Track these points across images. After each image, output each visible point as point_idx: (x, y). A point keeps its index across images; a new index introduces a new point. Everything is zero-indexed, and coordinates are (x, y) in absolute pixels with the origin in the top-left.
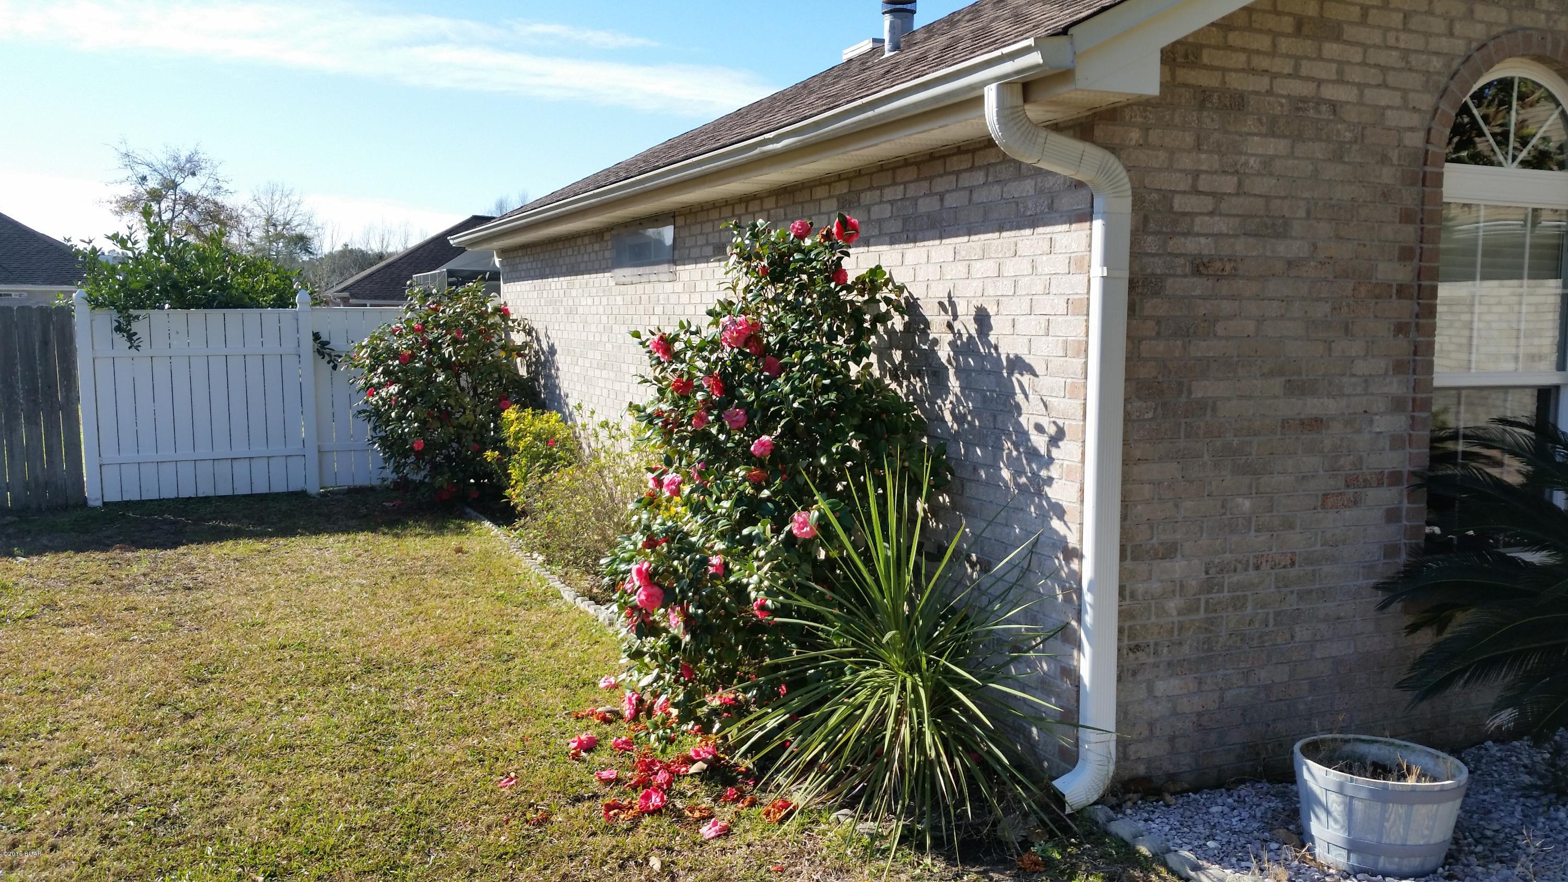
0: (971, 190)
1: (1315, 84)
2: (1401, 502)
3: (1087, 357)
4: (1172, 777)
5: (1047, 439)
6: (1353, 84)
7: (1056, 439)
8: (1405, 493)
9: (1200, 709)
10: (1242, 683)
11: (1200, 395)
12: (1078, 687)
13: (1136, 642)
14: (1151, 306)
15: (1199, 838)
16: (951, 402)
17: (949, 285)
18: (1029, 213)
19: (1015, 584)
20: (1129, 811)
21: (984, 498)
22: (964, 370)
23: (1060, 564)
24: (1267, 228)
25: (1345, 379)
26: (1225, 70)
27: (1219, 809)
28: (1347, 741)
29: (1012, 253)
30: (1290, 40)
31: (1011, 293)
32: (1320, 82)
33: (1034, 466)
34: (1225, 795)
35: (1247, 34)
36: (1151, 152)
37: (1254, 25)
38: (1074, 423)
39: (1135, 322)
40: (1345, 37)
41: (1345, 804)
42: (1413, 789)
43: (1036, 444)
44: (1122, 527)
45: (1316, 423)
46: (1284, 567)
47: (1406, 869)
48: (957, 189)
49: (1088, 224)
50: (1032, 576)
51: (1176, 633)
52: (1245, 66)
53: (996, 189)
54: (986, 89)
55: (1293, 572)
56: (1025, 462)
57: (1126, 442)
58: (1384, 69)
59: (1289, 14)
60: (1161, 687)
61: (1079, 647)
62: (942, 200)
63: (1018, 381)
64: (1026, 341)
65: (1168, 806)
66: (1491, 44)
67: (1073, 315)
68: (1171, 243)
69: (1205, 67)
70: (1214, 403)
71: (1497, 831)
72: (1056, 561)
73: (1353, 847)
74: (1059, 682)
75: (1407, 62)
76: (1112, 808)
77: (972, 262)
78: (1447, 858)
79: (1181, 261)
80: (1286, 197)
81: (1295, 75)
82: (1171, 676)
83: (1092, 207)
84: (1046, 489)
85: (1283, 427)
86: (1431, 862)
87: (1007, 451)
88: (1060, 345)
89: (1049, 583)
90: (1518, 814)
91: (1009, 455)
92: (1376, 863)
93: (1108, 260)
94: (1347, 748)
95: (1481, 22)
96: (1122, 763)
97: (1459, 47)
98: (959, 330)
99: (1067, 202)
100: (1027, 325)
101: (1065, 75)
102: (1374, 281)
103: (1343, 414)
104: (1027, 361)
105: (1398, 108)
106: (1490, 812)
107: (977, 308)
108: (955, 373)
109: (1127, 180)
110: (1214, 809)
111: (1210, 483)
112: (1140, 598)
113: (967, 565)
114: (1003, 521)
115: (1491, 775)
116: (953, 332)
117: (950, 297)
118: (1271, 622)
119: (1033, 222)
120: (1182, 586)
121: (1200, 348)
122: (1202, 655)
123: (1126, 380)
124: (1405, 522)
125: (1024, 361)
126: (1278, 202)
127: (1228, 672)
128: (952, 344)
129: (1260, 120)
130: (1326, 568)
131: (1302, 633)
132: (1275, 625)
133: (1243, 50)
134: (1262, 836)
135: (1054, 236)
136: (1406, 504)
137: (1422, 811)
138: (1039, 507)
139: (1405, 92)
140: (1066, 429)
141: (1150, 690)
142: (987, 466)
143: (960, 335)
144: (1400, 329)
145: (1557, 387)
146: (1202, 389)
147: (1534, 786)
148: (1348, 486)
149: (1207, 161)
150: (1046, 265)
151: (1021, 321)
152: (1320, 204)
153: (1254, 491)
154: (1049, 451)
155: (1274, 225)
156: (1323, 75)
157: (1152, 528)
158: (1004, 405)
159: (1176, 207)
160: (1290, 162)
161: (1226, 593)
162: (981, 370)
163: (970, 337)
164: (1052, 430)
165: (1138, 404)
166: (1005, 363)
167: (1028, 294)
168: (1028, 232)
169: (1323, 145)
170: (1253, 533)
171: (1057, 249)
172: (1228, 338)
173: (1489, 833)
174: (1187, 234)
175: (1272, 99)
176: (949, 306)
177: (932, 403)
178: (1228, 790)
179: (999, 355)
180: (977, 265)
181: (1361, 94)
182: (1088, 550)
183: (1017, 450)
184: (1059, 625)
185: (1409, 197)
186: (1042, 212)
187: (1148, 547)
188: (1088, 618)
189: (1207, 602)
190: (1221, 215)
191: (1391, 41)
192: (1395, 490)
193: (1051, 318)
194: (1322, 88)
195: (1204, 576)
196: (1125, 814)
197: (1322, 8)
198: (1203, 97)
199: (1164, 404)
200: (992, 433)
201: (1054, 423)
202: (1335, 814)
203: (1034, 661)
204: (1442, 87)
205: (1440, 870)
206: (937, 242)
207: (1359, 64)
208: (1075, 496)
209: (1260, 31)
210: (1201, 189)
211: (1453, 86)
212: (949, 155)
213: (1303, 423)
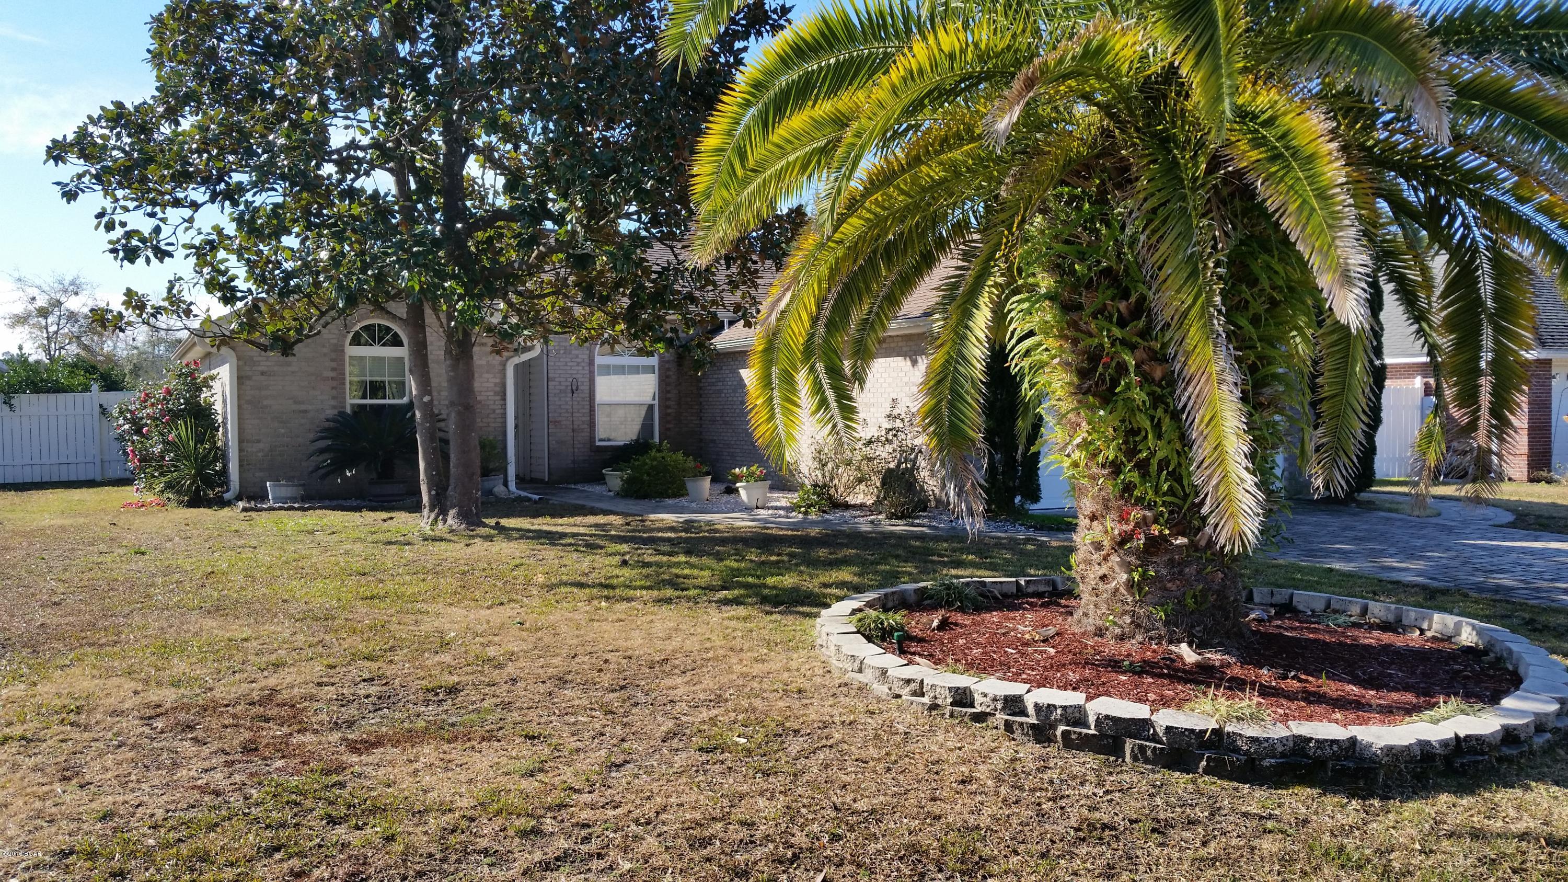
25: (315, 401)
45: (305, 411)
76: (239, 500)
109: (234, 354)
121: (265, 393)
144: (334, 388)
172: (273, 390)
174: (256, 367)
185: (333, 355)
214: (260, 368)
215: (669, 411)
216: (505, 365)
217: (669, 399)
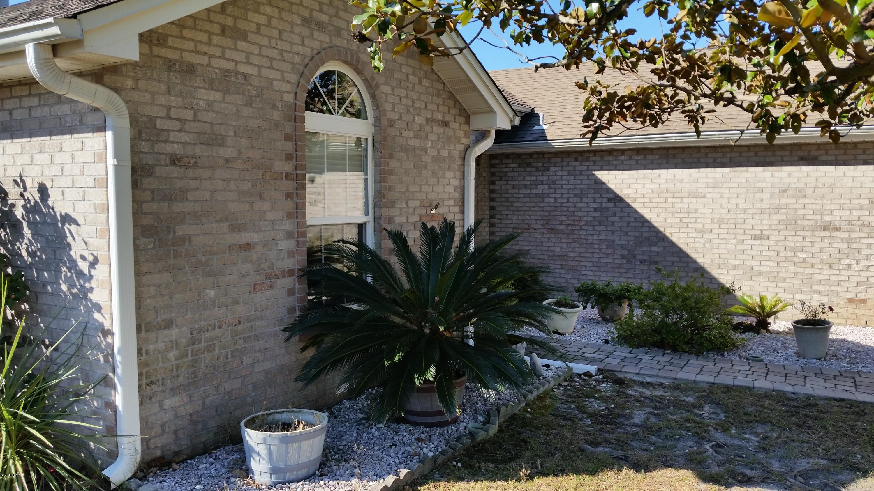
0: (30, 109)
1: (234, 63)
2: (295, 285)
3: (108, 213)
4: (177, 454)
5: (88, 264)
6: (255, 65)
7: (93, 264)
8: (296, 280)
9: (192, 411)
10: (215, 393)
11: (181, 234)
12: (115, 412)
13: (150, 380)
14: (147, 182)
15: (191, 485)
16: (26, 244)
17: (20, 169)
18: (68, 125)
19: (73, 355)
20: (151, 479)
21: (51, 303)
22: (33, 223)
23: (101, 340)
24: (213, 141)
25: (261, 223)
26: (182, 50)
27: (204, 466)
28: (269, 414)
29: (59, 149)
30: (219, 37)
31: (60, 174)
32: (237, 62)
33: (82, 282)
34: (208, 457)
35: (194, 31)
36: (140, 93)
37: (197, 26)
38: (103, 253)
39: (137, 192)
40: (249, 39)
41: (267, 449)
42: (301, 434)
43: (81, 268)
44: (137, 313)
46: (235, 325)
47: (300, 477)
48: (21, 107)
49: (104, 133)
50: (84, 349)
51: (175, 371)
52: (194, 49)
53: (46, 109)
54: (26, 46)
55: (240, 328)
56: (75, 279)
57: (137, 263)
58: (271, 59)
59: (217, 23)
60: (168, 403)
61: (115, 388)
62: (11, 114)
63: (68, 229)
64: (71, 204)
65: (174, 470)
66: (323, 52)
67: (99, 188)
68: (157, 146)
69: (170, 47)
70: (190, 238)
71: (345, 445)
72: (98, 338)
73: (273, 471)
74: (104, 411)
75: (283, 57)
76: (141, 479)
77: (34, 155)
78: (320, 465)
79: (164, 157)
80: (222, 124)
81: (222, 57)
82: (173, 396)
83: (105, 123)
84: (89, 294)
85: (230, 250)
86: (312, 469)
87: (64, 273)
88: (92, 206)
89: (95, 352)
90: (355, 435)
91: (66, 275)
92: (285, 477)
93: (117, 155)
94: (270, 418)
95: (317, 40)
96: (146, 451)
97: (308, 51)
98: (28, 198)
99: (90, 119)
100: (71, 194)
101: (78, 43)
102: (273, 171)
103: (261, 241)
104: (73, 216)
105: (280, 80)
106: (343, 436)
107: (39, 184)
108: (28, 225)
109: (125, 108)
110: (202, 466)
111: (190, 283)
112: (152, 353)
113: (43, 347)
114: (64, 317)
115: (345, 417)
116: (24, 199)
117: (21, 177)
118: (230, 356)
119: (71, 131)
120: (177, 343)
121: (179, 207)
122: (191, 381)
123: (134, 226)
124: (297, 295)
125: (71, 217)
126: (218, 126)
127: (206, 388)
128: (24, 207)
129: (204, 80)
130: (258, 323)
131: (247, 360)
132: (232, 357)
133: (192, 40)
134: (227, 476)
135: (84, 140)
136: (297, 286)
137: (305, 444)
138: (86, 306)
139: (282, 72)
140: (99, 257)
141: (161, 406)
142: (52, 283)
143: (29, 201)
144: (289, 196)
145: (365, 223)
146: (181, 230)
147: (363, 419)
148: (267, 279)
149: (174, 101)
150: (81, 157)
151: (67, 192)
152: (241, 128)
153: (216, 285)
154: (90, 272)
155: (216, 139)
156: (238, 59)
157: (156, 312)
158: (60, 244)
159: (158, 126)
160: (223, 105)
161: (203, 344)
162: (44, 223)
163: (36, 202)
164: (91, 258)
165: (143, 240)
166: (59, 218)
167: (70, 175)
168: (68, 137)
169: (241, 97)
170: (216, 309)
171: (87, 147)
172: (195, 201)
173: (341, 447)
174: (166, 141)
175: (210, 69)
176: (20, 182)
177: (13, 245)
178: (210, 454)
179: (55, 213)
180: (37, 157)
181: (260, 71)
182: (116, 329)
183: (70, 272)
184: (102, 376)
185: (288, 127)
186: (76, 125)
187: (155, 324)
188: (119, 371)
189: (192, 350)
190: (185, 132)
191: (274, 45)
192: (291, 279)
193: (86, 189)
194: (238, 66)
195: (189, 336)
196: (148, 481)
197: (235, 22)
198: (170, 65)
199: (160, 240)
200: (54, 262)
201: (92, 254)
202: (263, 455)
203: (88, 401)
204: (301, 71)
205: (317, 472)
206: (9, 141)
207: (257, 55)
208: (107, 298)
209: (201, 30)
210: (172, 116)
211: (306, 72)
212: (13, 86)
213: (241, 247)
216: (463, 159)
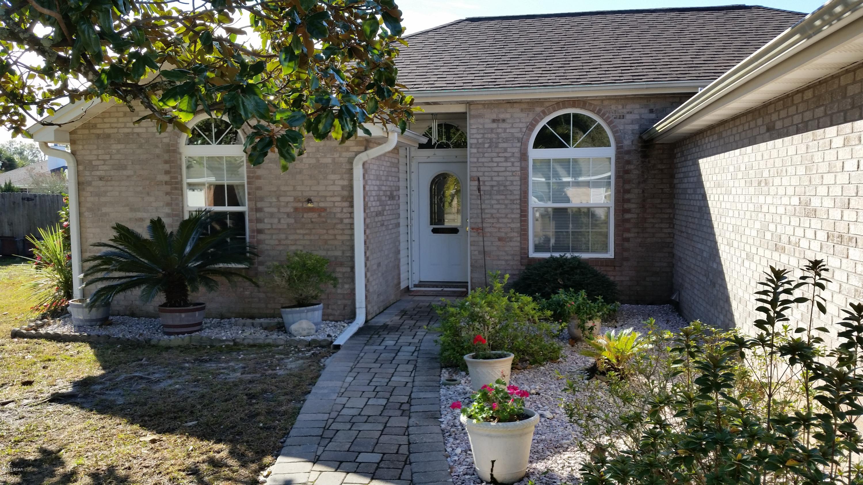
6: (144, 127)
26: (104, 129)
32: (133, 128)
36: (85, 151)
37: (111, 116)
52: (110, 127)
59: (122, 112)
68: (93, 173)
69: (98, 128)
79: (96, 177)
80: (125, 159)
81: (125, 127)
85: (130, 220)
102: (156, 180)
121: (103, 199)
126: (123, 161)
129: (115, 140)
133: (109, 123)
149: (101, 152)
152: (136, 160)
155: (122, 167)
159: (93, 164)
160: (125, 150)
165: (87, 213)
169: (136, 144)
172: (111, 197)
174: (97, 170)
175: (118, 134)
181: (147, 130)
185: (166, 156)
190: (106, 165)
198: (98, 136)
199: (95, 213)
210: (100, 159)
213: (136, 220)
214: (98, 173)
215: (627, 216)
216: (351, 163)
217: (629, 201)
